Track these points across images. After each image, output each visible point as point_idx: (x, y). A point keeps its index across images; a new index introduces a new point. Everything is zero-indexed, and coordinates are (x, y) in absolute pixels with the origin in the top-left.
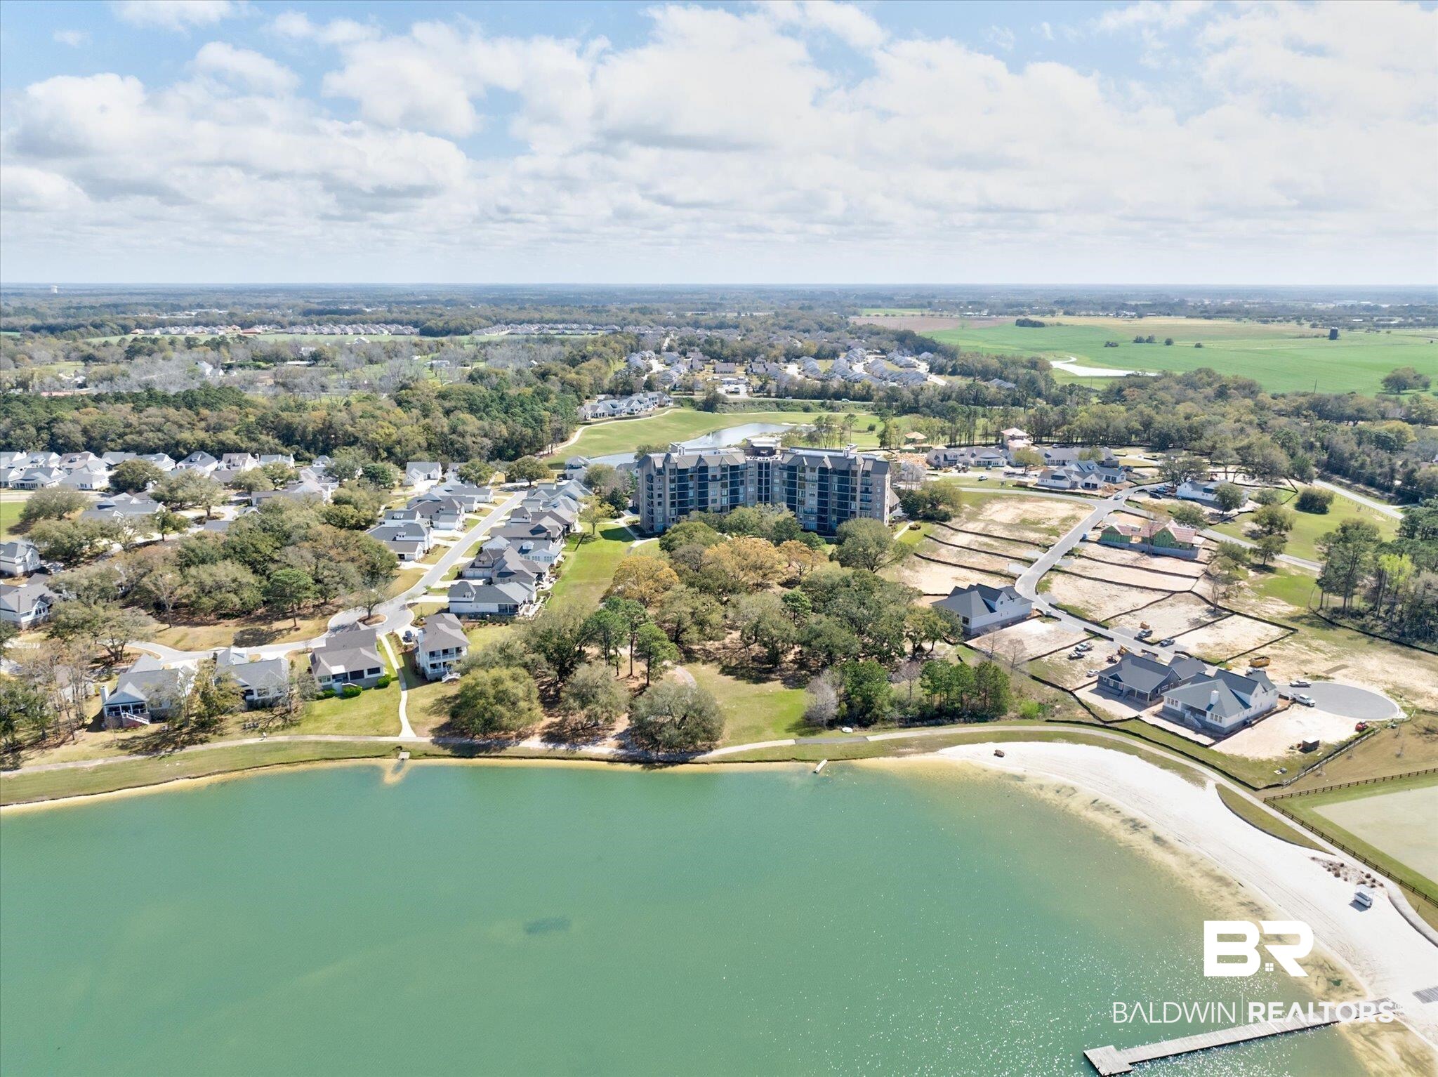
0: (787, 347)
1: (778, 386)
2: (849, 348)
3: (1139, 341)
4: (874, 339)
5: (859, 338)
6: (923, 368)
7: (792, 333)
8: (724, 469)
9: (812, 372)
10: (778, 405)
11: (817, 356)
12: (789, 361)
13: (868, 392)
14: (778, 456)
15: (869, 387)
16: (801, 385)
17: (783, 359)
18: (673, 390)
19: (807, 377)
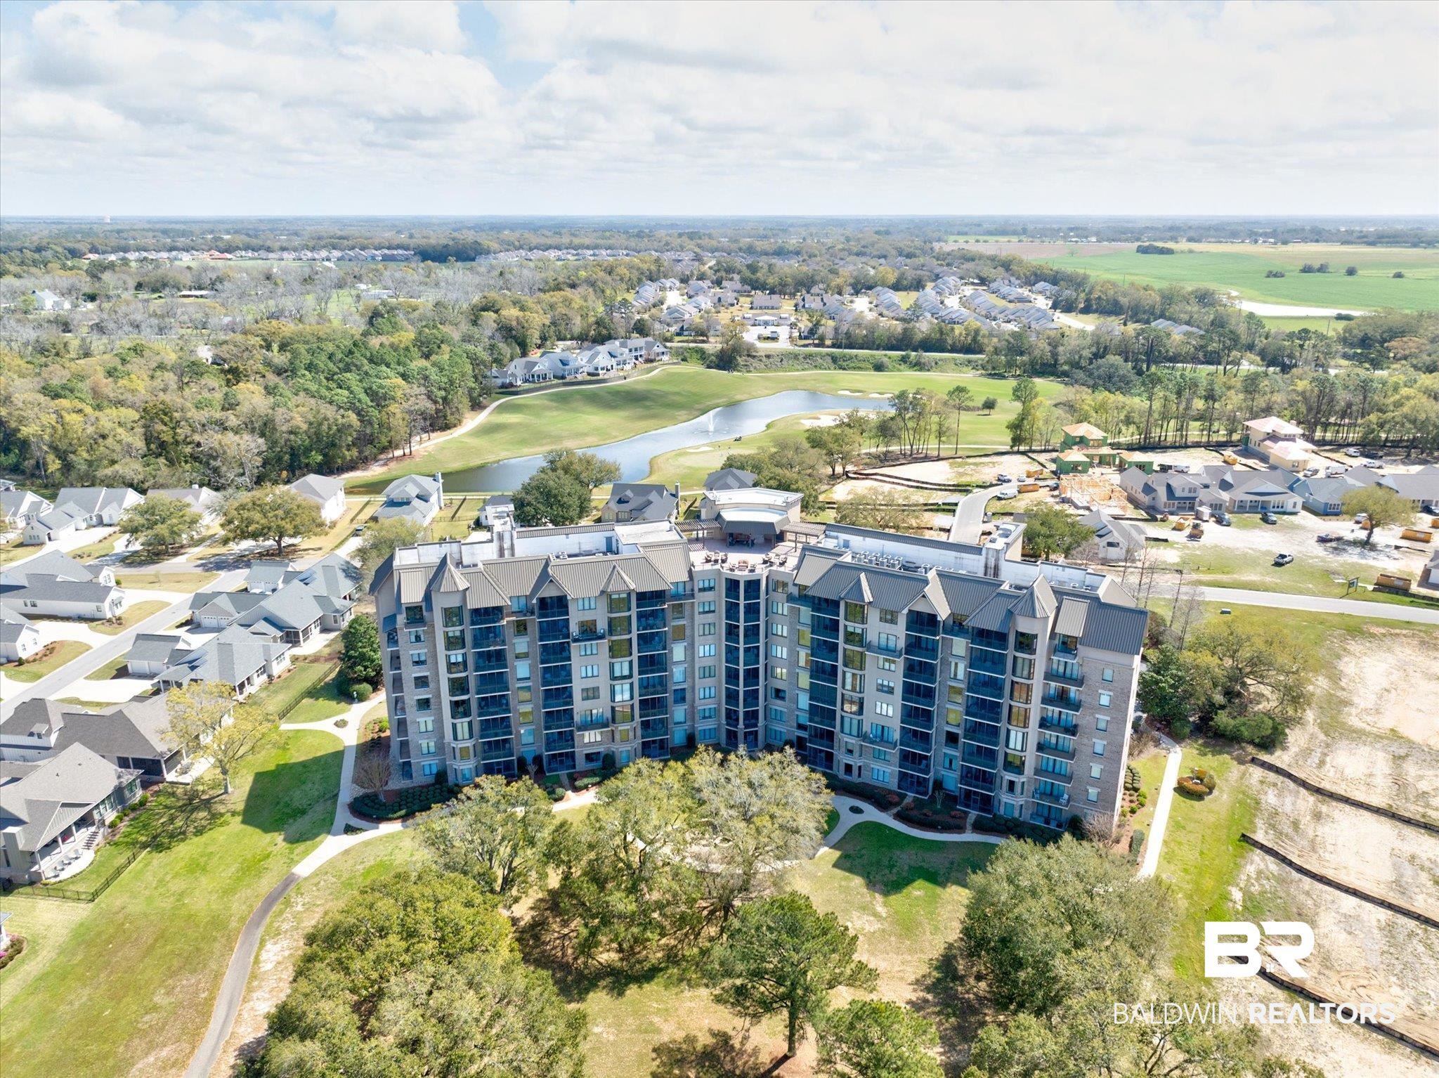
0: (855, 273)
1: (836, 329)
2: (937, 277)
3: (1307, 270)
4: (970, 265)
5: (948, 265)
6: (1042, 303)
7: (864, 259)
8: (614, 604)
9: (888, 308)
10: (834, 359)
11: (897, 287)
12: (857, 292)
13: (974, 339)
14: (786, 556)
15: (977, 332)
16: (872, 328)
17: (849, 289)
18: (678, 334)
19: (881, 315)
